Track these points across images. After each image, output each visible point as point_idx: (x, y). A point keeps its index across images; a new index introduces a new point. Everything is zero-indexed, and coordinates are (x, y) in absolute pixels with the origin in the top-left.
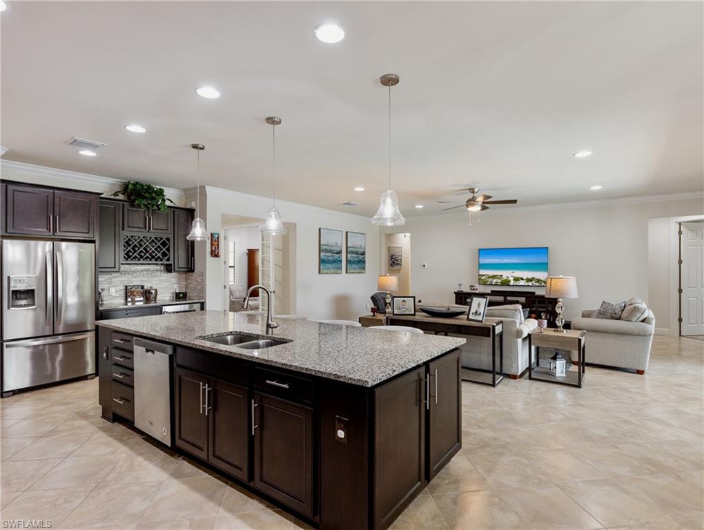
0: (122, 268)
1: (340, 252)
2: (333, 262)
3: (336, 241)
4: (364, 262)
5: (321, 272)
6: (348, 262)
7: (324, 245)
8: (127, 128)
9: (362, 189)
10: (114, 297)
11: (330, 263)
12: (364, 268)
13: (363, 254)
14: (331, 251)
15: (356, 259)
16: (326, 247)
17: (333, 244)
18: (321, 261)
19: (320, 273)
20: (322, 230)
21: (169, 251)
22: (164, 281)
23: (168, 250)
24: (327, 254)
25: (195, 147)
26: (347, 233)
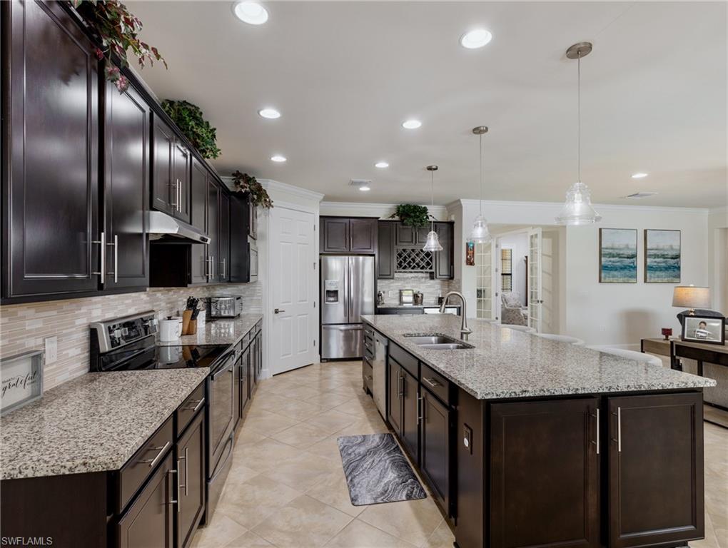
0: (396, 275)
1: (634, 256)
2: (621, 268)
3: (627, 241)
4: (679, 268)
5: (603, 280)
6: (647, 268)
7: (607, 248)
8: (377, 165)
9: (645, 175)
10: (392, 299)
11: (616, 270)
12: (679, 276)
13: (678, 257)
14: (619, 256)
15: (663, 264)
16: (611, 251)
17: (621, 247)
18: (603, 268)
19: (600, 281)
20: (603, 230)
21: (431, 261)
22: (430, 287)
23: (431, 259)
24: (612, 259)
25: (430, 169)
26: (645, 231)
